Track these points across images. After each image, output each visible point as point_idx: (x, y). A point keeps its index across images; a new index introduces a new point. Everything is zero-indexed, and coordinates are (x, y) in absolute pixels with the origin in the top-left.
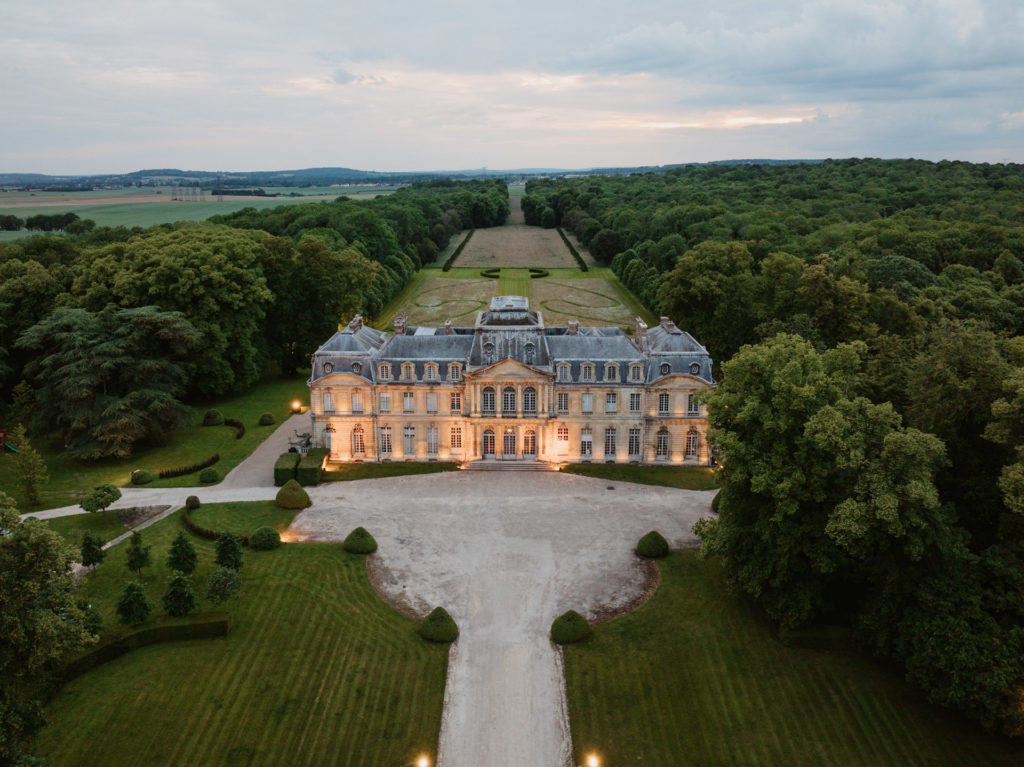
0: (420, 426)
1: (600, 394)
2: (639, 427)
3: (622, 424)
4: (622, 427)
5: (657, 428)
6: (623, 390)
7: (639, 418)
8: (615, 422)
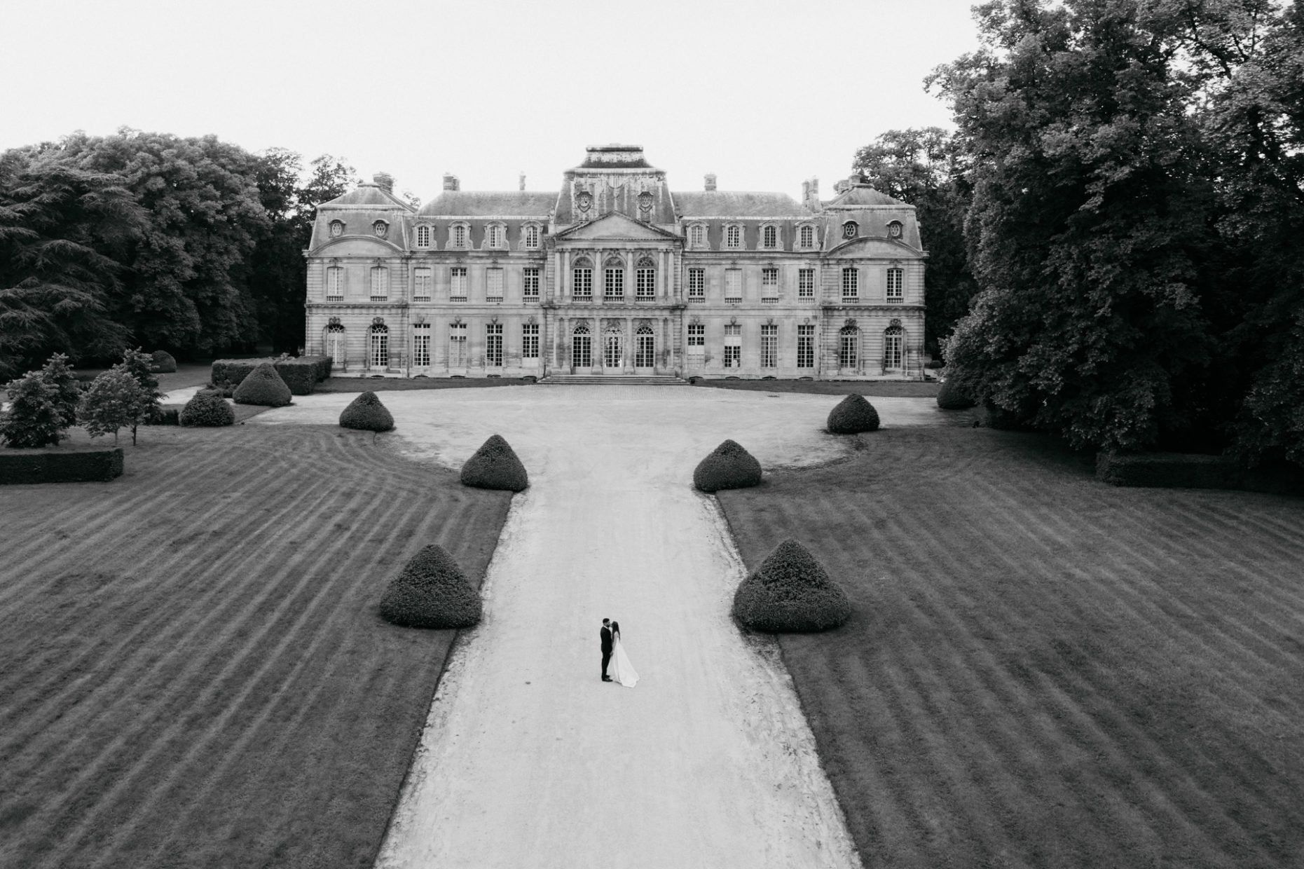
0: (476, 321)
1: (753, 269)
2: (812, 323)
3: (787, 317)
4: (786, 321)
5: (840, 322)
6: (787, 262)
7: (813, 309)
8: (776, 315)
